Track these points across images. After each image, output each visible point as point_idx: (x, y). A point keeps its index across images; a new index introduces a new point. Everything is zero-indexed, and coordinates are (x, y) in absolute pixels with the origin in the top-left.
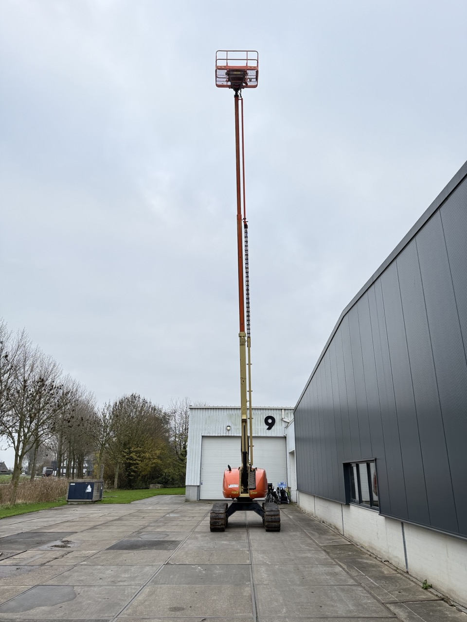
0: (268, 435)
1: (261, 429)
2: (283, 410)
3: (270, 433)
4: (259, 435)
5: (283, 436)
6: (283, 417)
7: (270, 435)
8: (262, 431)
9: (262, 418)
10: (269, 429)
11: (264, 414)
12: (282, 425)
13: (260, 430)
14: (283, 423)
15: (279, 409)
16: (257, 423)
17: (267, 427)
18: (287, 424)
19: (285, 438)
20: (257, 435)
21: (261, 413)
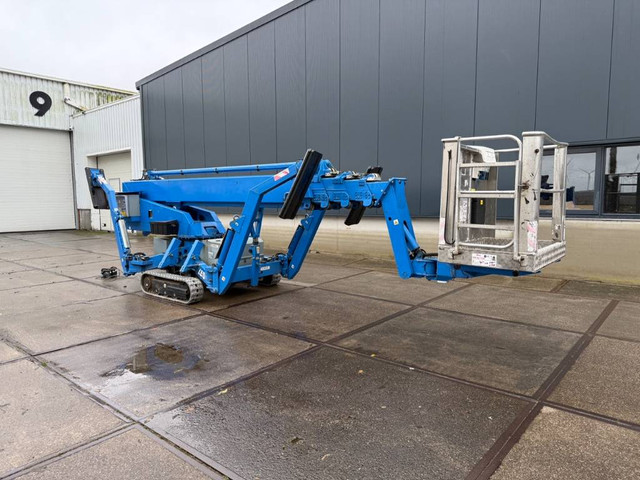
0: (37, 125)
1: (22, 113)
2: (66, 86)
3: (40, 122)
4: (20, 124)
5: (67, 128)
6: (67, 97)
7: (41, 125)
8: (25, 116)
9: (23, 92)
10: (39, 114)
11: (29, 87)
12: (64, 111)
13: (19, 114)
14: (66, 107)
15: (58, 82)
17: (36, 111)
18: (73, 109)
19: (70, 133)
20: (14, 123)
21: (22, 84)
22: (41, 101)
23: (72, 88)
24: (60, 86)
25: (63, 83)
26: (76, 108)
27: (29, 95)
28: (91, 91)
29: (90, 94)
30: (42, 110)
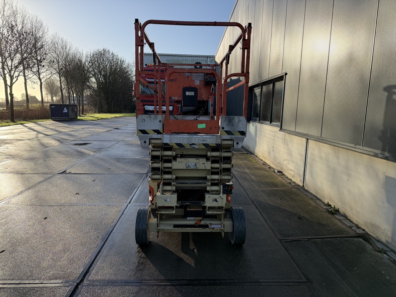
9: (192, 63)
21: (192, 60)
22: (198, 66)
23: (211, 58)
24: (206, 58)
25: (208, 57)
27: (194, 64)
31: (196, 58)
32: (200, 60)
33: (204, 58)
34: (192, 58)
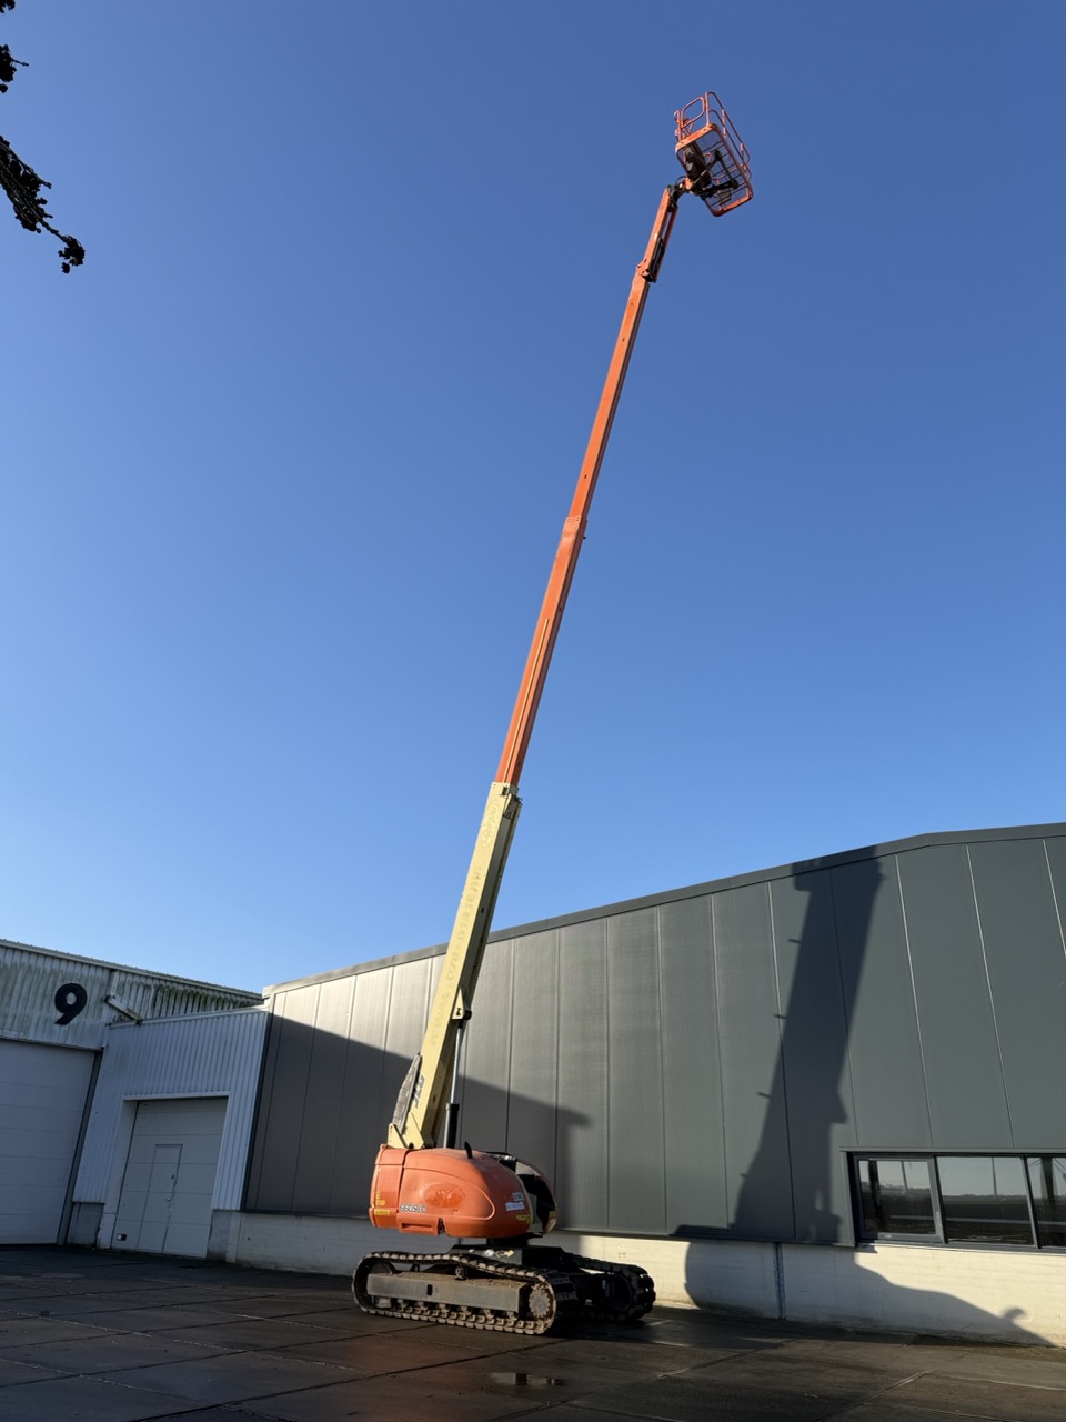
0: (54, 1041)
1: (39, 1018)
2: (116, 974)
3: (60, 1035)
4: (31, 1037)
5: (94, 1046)
6: (112, 994)
7: (60, 1041)
8: (41, 1025)
9: (50, 985)
10: (62, 1022)
11: (60, 977)
12: (100, 1016)
13: (34, 1021)
14: (106, 1009)
15: (104, 968)
16: (31, 997)
17: (59, 1015)
18: (115, 1013)
19: (98, 1054)
20: (22, 1036)
21: (52, 971)
22: (71, 999)
23: (123, 977)
24: (108, 972)
25: (112, 970)
26: (119, 1011)
27: (57, 989)
28: (149, 982)
29: (147, 987)
30: (68, 1013)
31: (71, 967)
32: (82, 975)
33: (99, 973)
34: (56, 964)
